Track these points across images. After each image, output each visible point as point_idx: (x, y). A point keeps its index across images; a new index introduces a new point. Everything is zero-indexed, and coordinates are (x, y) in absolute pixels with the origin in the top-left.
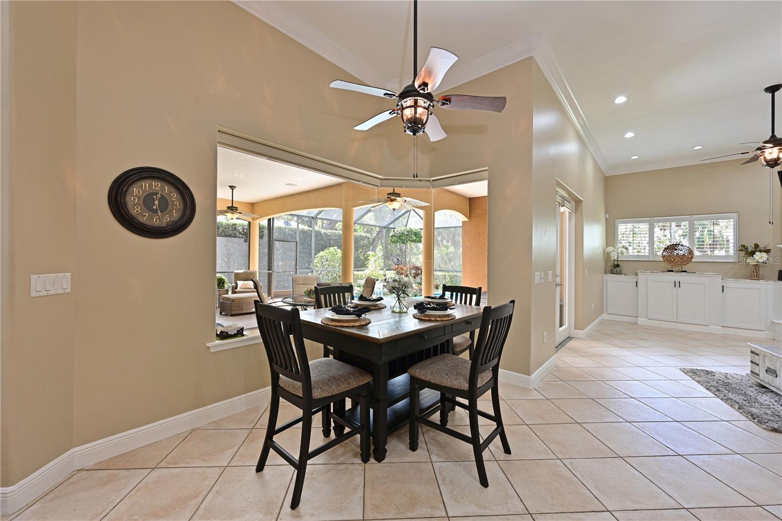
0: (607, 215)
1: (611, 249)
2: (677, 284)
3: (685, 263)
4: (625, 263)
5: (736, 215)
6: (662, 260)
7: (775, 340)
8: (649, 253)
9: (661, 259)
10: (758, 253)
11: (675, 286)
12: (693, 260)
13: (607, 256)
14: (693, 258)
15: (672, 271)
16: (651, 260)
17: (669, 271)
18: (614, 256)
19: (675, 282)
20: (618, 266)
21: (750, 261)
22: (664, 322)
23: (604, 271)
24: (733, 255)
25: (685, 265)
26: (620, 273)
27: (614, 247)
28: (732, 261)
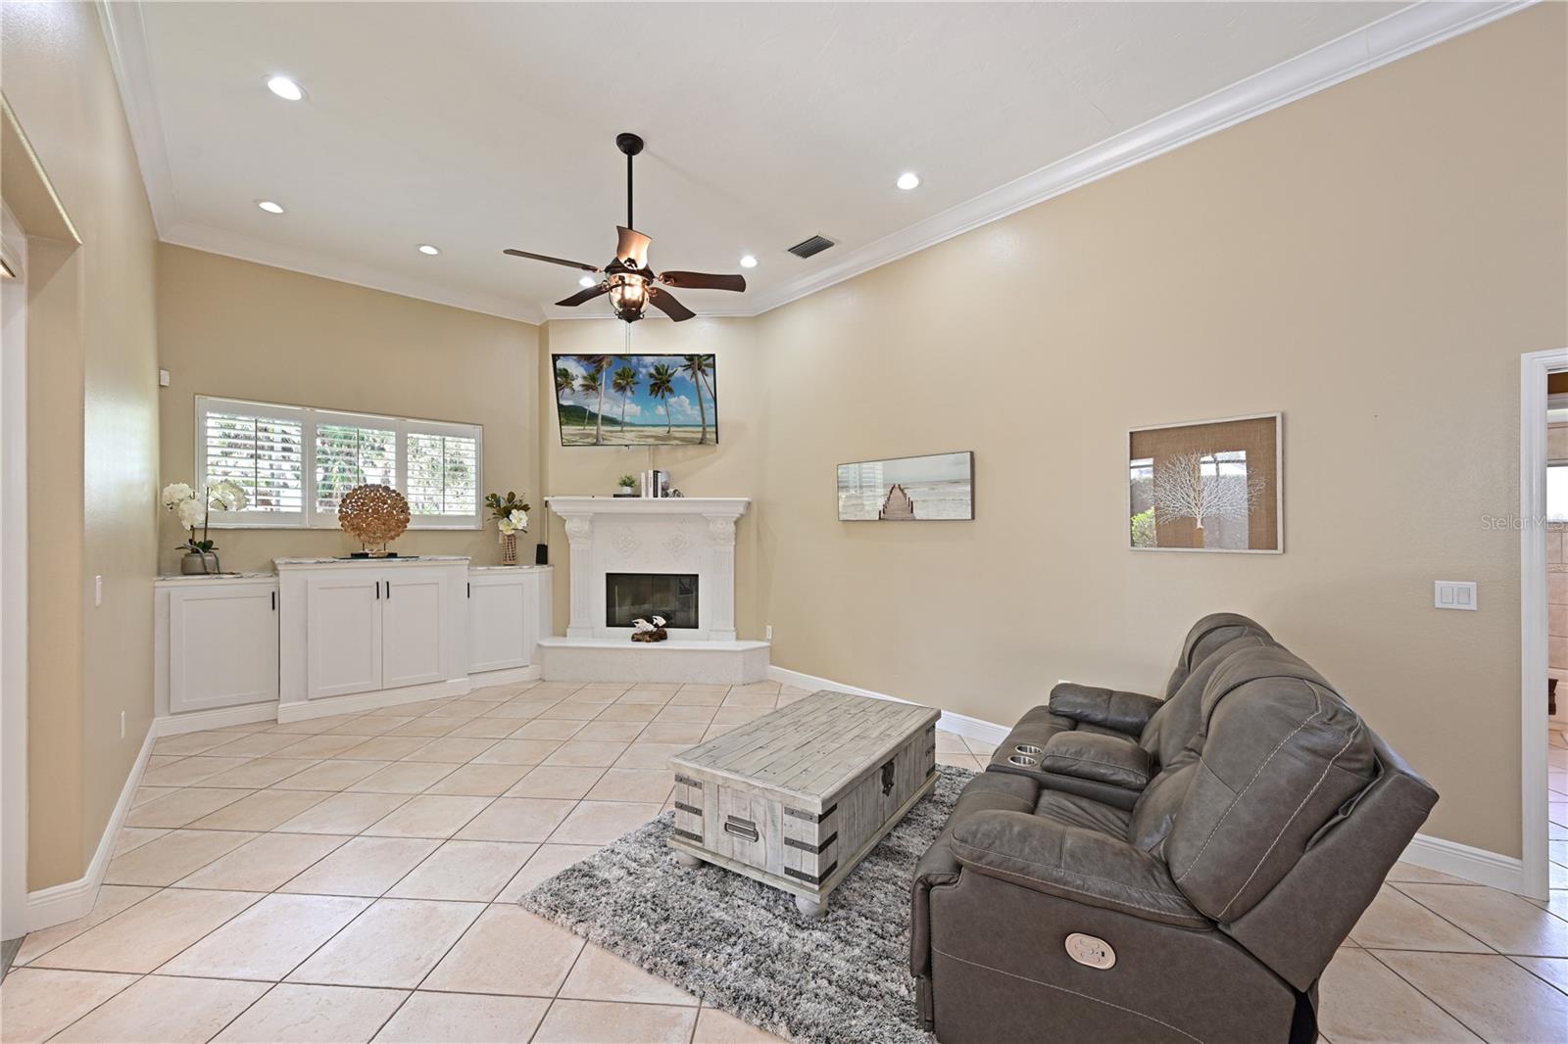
0: (164, 373)
1: (178, 490)
2: (382, 590)
3: (393, 533)
4: (229, 536)
5: (479, 429)
6: (340, 527)
7: (544, 681)
8: (303, 508)
9: (338, 525)
10: (515, 512)
11: (378, 597)
12: (409, 526)
13: (166, 513)
14: (408, 520)
15: (365, 556)
16: (308, 526)
17: (356, 556)
18: (193, 515)
19: (378, 584)
20: (207, 546)
21: (503, 525)
22: (354, 697)
23: (155, 568)
24: (474, 514)
25: (392, 538)
26: (215, 570)
27: (192, 486)
28: (472, 527)
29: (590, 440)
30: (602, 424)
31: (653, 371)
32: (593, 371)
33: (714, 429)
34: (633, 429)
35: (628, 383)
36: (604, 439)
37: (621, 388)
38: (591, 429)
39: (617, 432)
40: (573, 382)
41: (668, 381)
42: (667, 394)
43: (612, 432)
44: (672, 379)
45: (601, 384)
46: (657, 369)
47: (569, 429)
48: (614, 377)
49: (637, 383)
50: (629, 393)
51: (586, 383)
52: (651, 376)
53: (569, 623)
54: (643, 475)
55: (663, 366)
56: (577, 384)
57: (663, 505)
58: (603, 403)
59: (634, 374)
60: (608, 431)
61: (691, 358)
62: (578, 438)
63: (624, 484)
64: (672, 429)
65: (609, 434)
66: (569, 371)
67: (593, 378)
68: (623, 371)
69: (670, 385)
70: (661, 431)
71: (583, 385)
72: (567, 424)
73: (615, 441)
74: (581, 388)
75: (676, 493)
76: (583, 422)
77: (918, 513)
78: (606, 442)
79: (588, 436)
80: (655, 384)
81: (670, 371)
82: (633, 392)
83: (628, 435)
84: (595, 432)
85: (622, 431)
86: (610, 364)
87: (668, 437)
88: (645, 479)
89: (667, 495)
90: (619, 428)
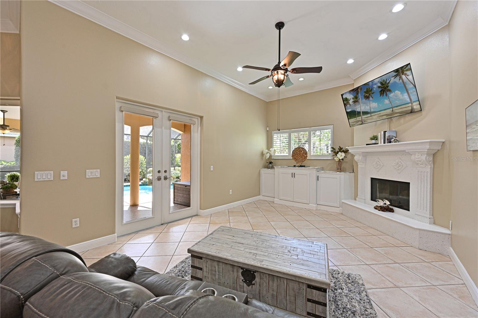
0: (268, 128)
2: (293, 175)
3: (303, 160)
5: (332, 126)
8: (288, 154)
10: (340, 153)
11: (292, 177)
19: (292, 173)
20: (271, 163)
21: (335, 158)
22: (288, 202)
25: (303, 162)
26: (272, 168)
28: (329, 158)
29: (359, 123)
30: (363, 115)
31: (379, 85)
32: (355, 95)
33: (418, 103)
34: (376, 114)
35: (370, 95)
36: (364, 121)
37: (367, 98)
38: (359, 118)
39: (369, 117)
40: (349, 102)
41: (388, 87)
42: (388, 93)
43: (367, 117)
44: (389, 85)
45: (359, 99)
46: (381, 83)
47: (352, 120)
48: (364, 94)
49: (374, 93)
50: (371, 99)
51: (354, 100)
52: (379, 87)
53: (358, 196)
54: (379, 134)
55: (384, 80)
56: (351, 102)
57: (389, 147)
58: (361, 107)
59: (372, 90)
60: (365, 118)
61: (397, 71)
62: (355, 123)
63: (372, 139)
64: (394, 109)
65: (366, 119)
66: (348, 98)
67: (356, 97)
68: (367, 90)
69: (389, 88)
70: (389, 111)
71: (353, 102)
72: (350, 118)
73: (369, 121)
74: (353, 103)
75: (396, 141)
76: (356, 116)
78: (366, 122)
79: (358, 121)
80: (381, 91)
81: (387, 82)
82: (372, 97)
83: (374, 117)
84: (361, 119)
85: (371, 116)
86: (361, 89)
87: (393, 113)
88: (380, 136)
89: (390, 142)
90: (370, 115)
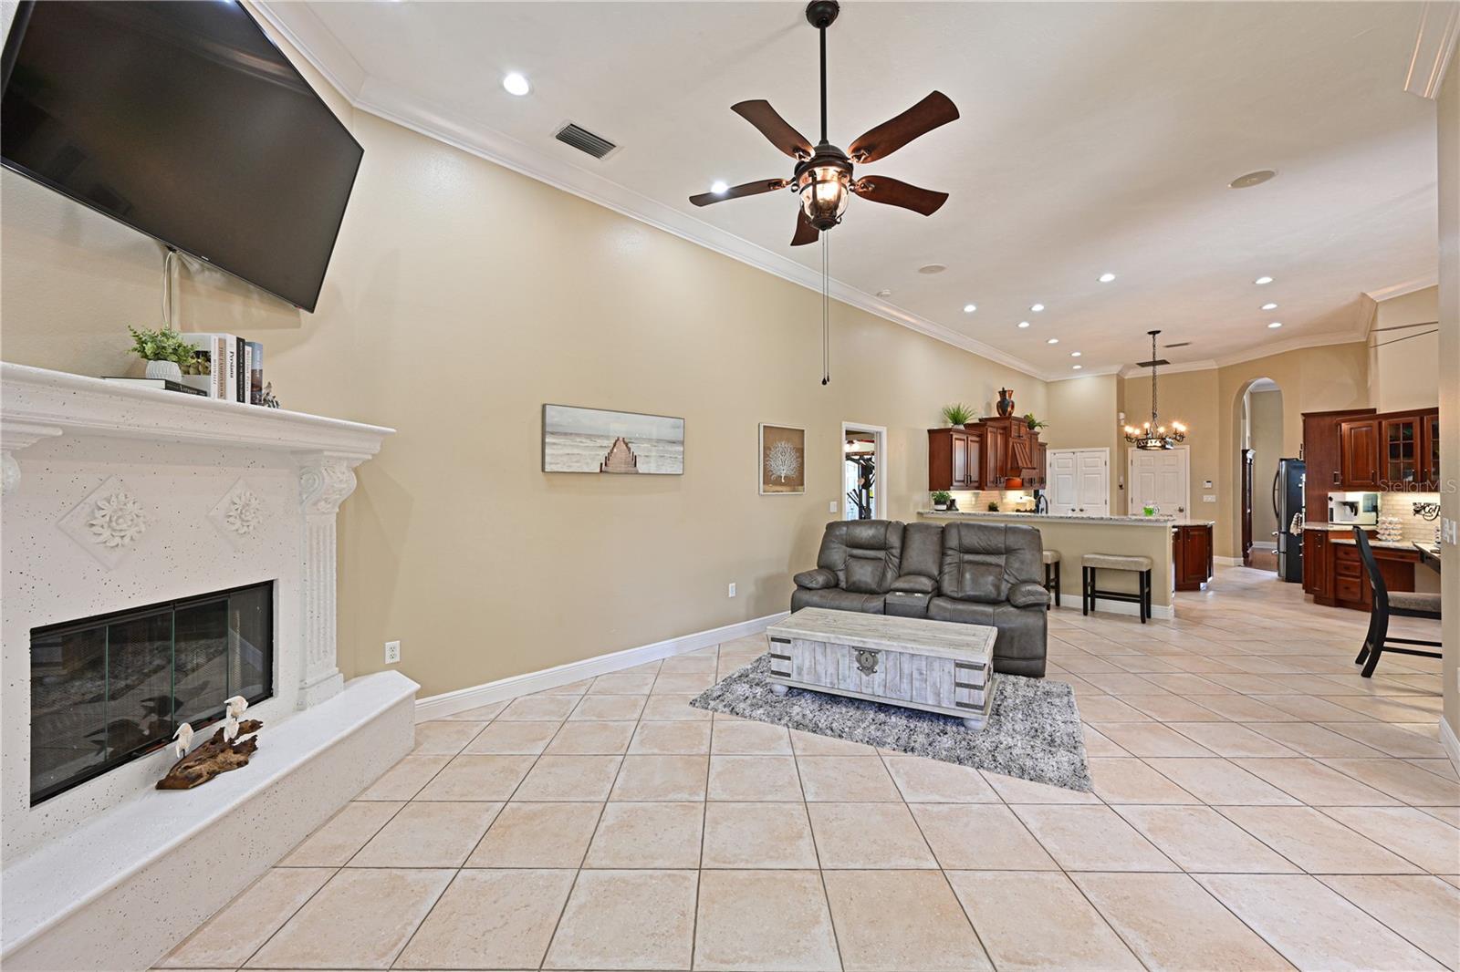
77: (641, 468)
88: (220, 354)
